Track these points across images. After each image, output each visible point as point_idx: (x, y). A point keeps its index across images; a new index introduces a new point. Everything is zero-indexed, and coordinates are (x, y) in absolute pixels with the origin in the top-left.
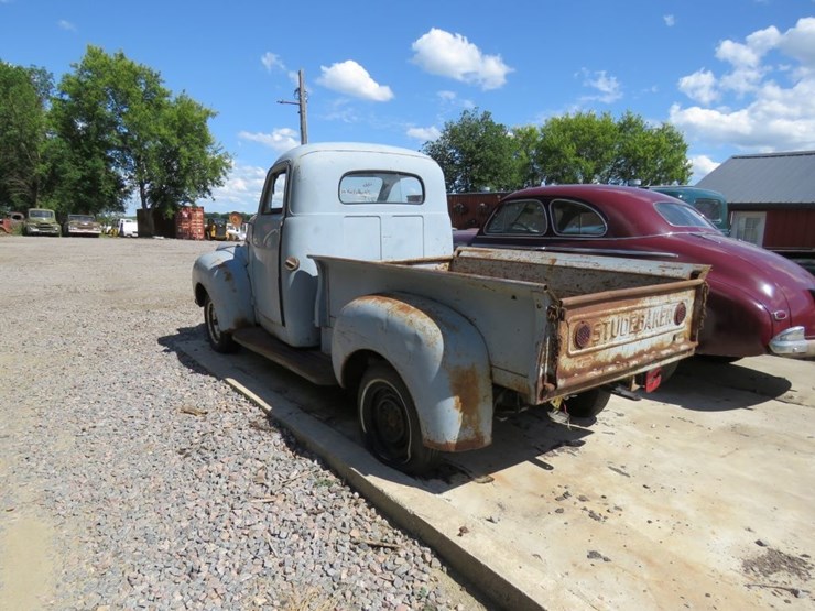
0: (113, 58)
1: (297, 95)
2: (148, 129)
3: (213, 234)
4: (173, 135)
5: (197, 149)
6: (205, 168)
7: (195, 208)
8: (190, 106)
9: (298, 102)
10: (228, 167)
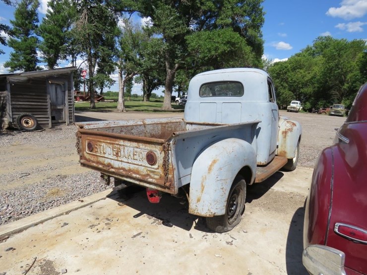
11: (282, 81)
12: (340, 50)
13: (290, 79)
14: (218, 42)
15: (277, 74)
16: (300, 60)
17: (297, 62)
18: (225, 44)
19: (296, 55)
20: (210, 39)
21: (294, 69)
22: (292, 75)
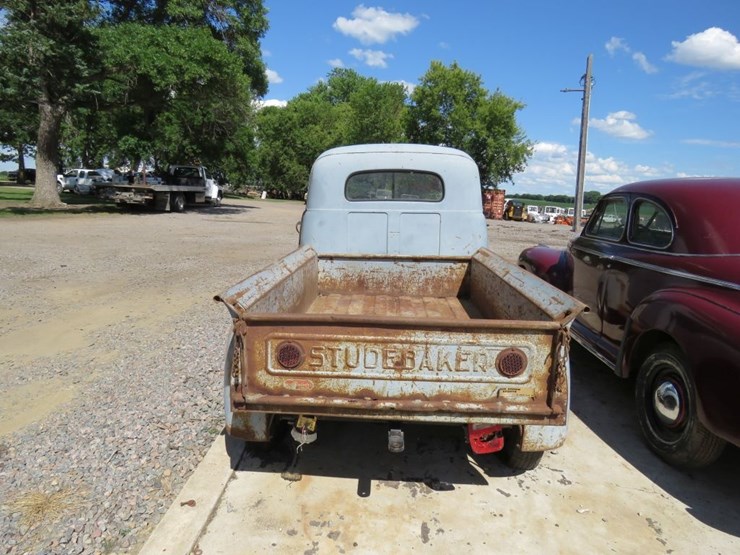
0: (448, 68)
1: (583, 81)
2: (464, 125)
3: (511, 214)
4: (482, 129)
5: (503, 139)
6: (508, 156)
7: (497, 192)
8: (500, 101)
9: (583, 88)
10: (529, 154)
11: (284, 146)
12: (378, 98)
13: (299, 142)
14: (181, 57)
15: (275, 129)
16: (313, 107)
17: (307, 110)
18: (198, 63)
19: (301, 96)
20: (158, 45)
21: (304, 124)
22: (302, 134)
